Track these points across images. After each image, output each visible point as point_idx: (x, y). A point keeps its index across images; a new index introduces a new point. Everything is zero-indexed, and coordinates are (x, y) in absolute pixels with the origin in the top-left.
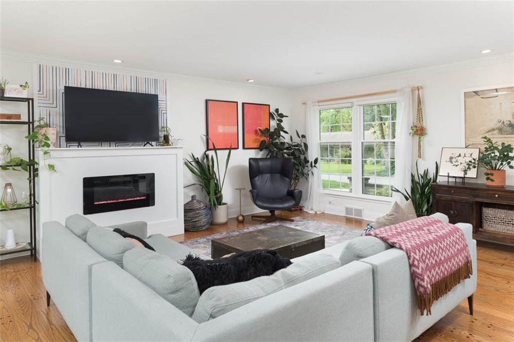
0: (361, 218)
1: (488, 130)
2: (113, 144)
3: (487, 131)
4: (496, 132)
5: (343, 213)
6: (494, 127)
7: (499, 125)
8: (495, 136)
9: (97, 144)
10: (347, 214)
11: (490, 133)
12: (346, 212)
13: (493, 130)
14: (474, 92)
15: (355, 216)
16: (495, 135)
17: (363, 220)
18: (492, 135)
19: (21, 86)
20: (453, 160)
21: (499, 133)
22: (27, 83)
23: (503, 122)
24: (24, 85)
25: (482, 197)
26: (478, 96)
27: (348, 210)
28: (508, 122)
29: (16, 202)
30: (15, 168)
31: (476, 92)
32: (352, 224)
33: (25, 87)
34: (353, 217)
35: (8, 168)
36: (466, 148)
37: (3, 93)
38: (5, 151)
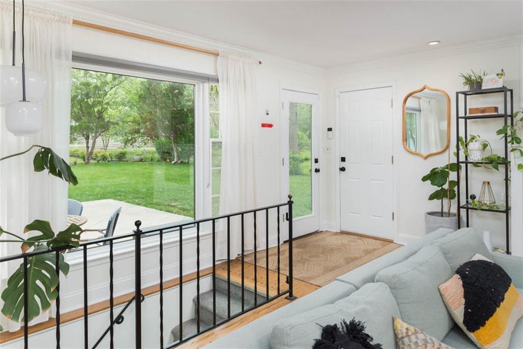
19: (497, 75)
22: (502, 70)
24: (501, 73)
29: (495, 203)
30: (486, 165)
33: (502, 75)
35: (479, 165)
37: (481, 86)
38: (481, 147)
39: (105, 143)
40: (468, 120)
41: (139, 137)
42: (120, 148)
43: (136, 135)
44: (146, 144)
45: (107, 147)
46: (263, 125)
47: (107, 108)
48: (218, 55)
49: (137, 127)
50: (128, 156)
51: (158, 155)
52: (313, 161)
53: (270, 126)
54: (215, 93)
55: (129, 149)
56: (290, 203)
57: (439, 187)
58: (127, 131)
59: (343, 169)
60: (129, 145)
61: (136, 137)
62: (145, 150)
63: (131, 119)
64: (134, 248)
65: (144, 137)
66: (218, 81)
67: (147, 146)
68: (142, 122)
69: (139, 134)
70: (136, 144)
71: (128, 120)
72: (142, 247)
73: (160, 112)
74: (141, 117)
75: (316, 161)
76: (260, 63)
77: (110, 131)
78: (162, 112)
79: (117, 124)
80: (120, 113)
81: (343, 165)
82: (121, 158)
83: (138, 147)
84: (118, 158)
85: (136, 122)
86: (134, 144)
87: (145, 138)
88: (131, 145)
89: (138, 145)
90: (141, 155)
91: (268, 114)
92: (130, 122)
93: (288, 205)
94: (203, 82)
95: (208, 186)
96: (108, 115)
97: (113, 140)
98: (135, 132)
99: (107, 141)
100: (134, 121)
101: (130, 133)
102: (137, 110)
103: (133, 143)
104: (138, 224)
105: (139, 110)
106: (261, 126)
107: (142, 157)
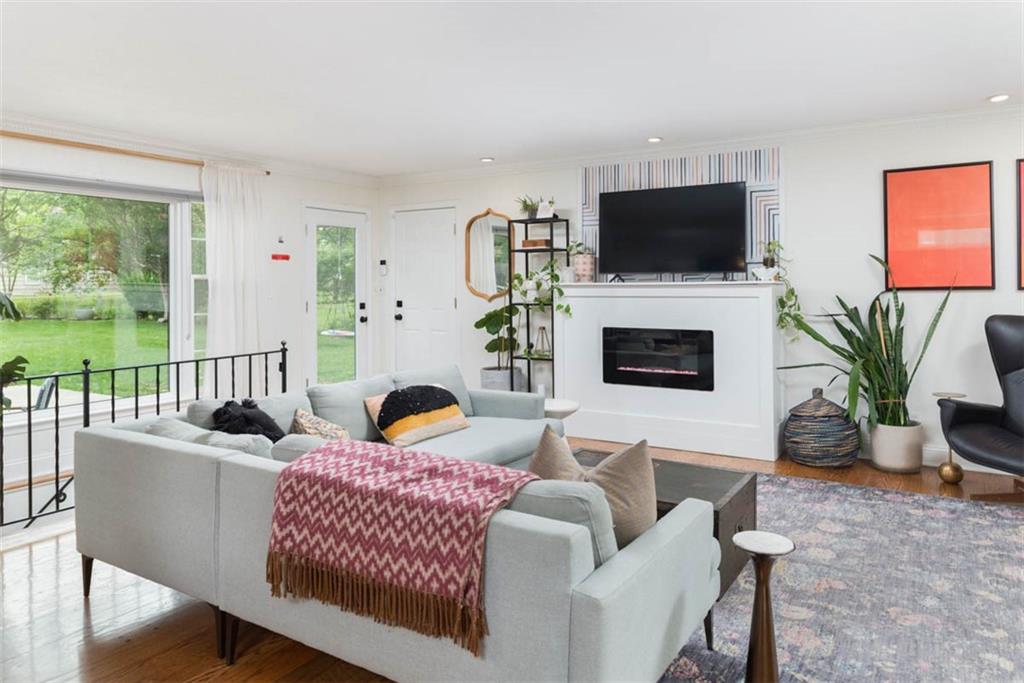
2: (678, 276)
9: (654, 276)
19: (549, 202)
29: (550, 351)
33: (552, 202)
37: (536, 214)
38: (535, 286)
39: (7, 283)
40: (529, 254)
41: (88, 269)
42: (41, 293)
43: (80, 267)
44: (102, 284)
45: (11, 290)
46: (275, 257)
47: (14, 212)
48: (202, 165)
49: (83, 250)
50: (61, 310)
51: (129, 307)
52: (358, 306)
53: (286, 258)
54: (199, 213)
55: (64, 294)
56: (284, 351)
57: (493, 334)
58: (59, 256)
59: (399, 317)
60: (64, 287)
61: (80, 271)
62: (100, 297)
63: (69, 232)
64: (82, 414)
65: (98, 269)
66: (202, 199)
67: (105, 289)
68: (93, 241)
69: (86, 264)
70: (80, 284)
71: (63, 234)
72: (91, 412)
73: (133, 221)
74: (92, 231)
75: (362, 306)
76: (268, 173)
77: (21, 257)
78: (136, 221)
79: (39, 244)
80: (44, 220)
81: (399, 311)
82: (44, 312)
83: (85, 291)
84: (39, 312)
85: (79, 239)
86: (77, 285)
87: (100, 272)
88: (69, 285)
89: (84, 287)
90: (91, 306)
91: (281, 242)
92: (65, 239)
93: (281, 353)
94: (181, 201)
95: (188, 337)
96: (15, 223)
97: (26, 276)
98: (78, 260)
99: (12, 279)
100: (77, 238)
101: (67, 263)
102: (83, 214)
103: (73, 281)
104: (86, 363)
105: (87, 215)
106: (271, 257)
107: (94, 309)
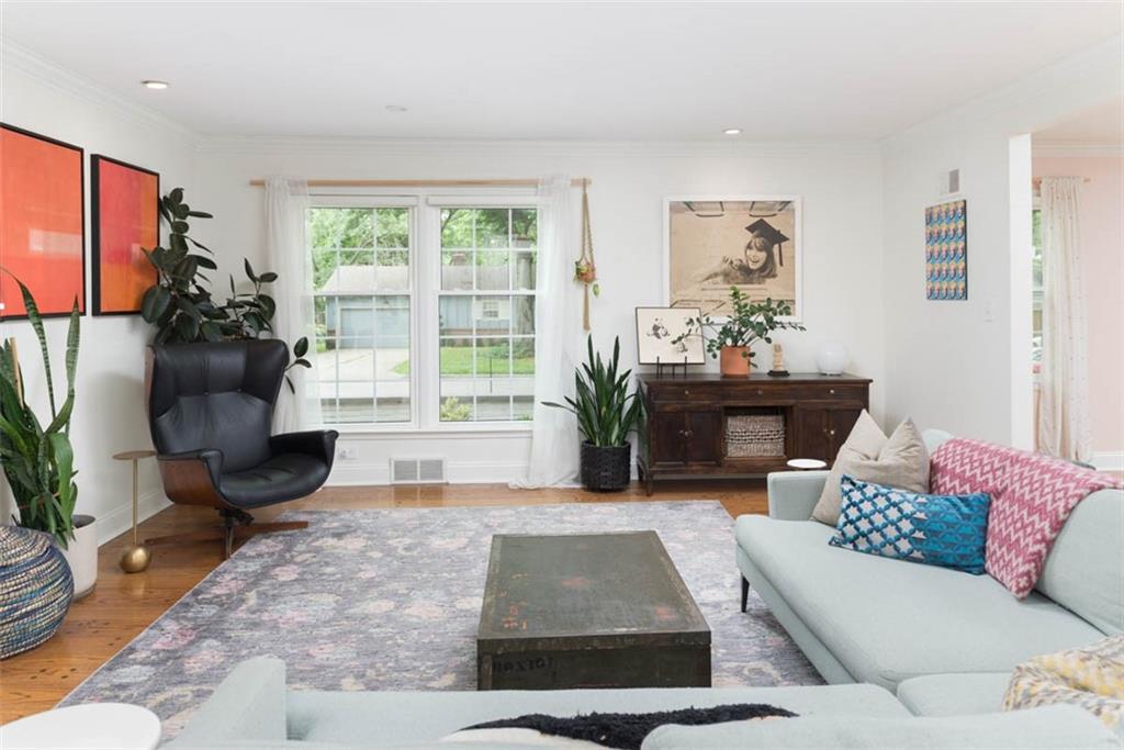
0: (440, 481)
1: (707, 274)
3: (705, 277)
4: (720, 279)
5: (386, 478)
6: (718, 270)
7: (726, 266)
8: (719, 286)
10: (396, 479)
11: (710, 280)
12: (396, 472)
13: (716, 275)
14: (686, 203)
15: (423, 477)
16: (717, 283)
17: (447, 484)
18: (714, 284)
20: (659, 332)
21: (724, 280)
23: (732, 262)
25: (735, 397)
26: (690, 212)
27: (401, 468)
28: (739, 263)
31: (689, 205)
32: (415, 499)
34: (419, 481)
36: (671, 307)
